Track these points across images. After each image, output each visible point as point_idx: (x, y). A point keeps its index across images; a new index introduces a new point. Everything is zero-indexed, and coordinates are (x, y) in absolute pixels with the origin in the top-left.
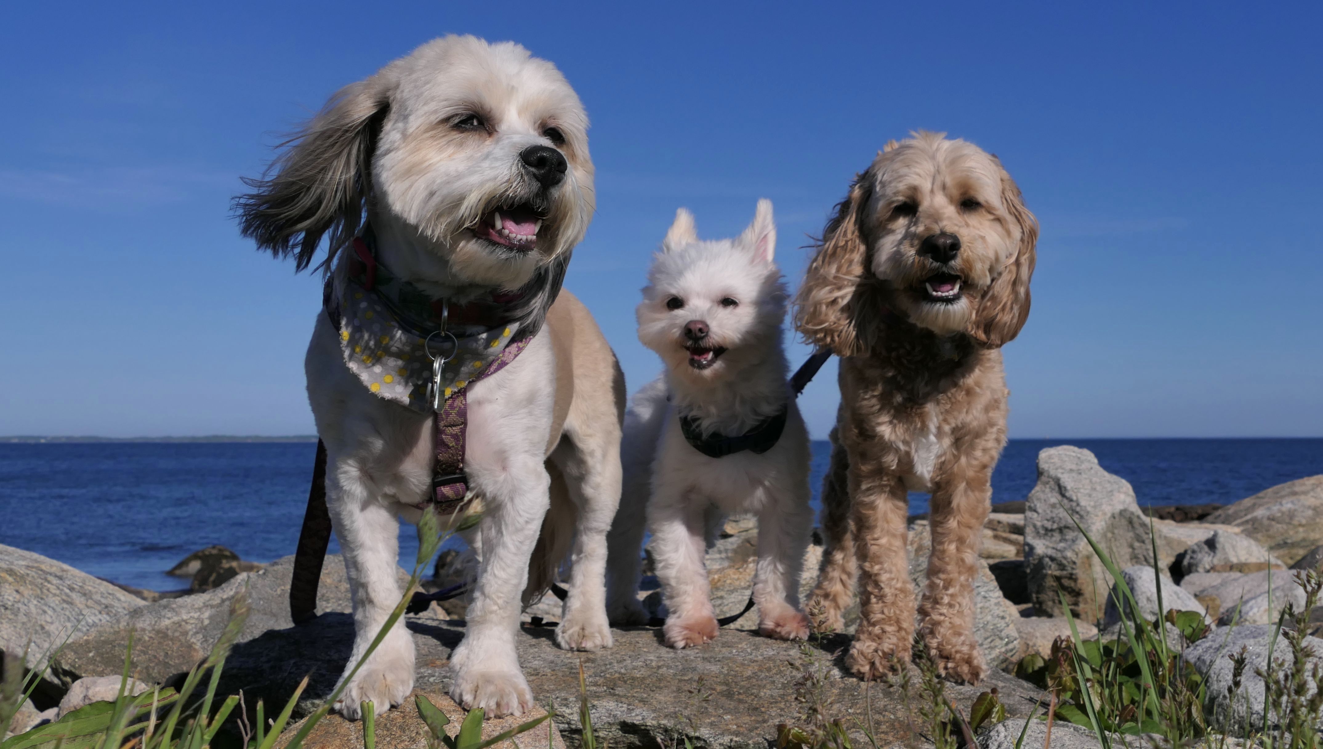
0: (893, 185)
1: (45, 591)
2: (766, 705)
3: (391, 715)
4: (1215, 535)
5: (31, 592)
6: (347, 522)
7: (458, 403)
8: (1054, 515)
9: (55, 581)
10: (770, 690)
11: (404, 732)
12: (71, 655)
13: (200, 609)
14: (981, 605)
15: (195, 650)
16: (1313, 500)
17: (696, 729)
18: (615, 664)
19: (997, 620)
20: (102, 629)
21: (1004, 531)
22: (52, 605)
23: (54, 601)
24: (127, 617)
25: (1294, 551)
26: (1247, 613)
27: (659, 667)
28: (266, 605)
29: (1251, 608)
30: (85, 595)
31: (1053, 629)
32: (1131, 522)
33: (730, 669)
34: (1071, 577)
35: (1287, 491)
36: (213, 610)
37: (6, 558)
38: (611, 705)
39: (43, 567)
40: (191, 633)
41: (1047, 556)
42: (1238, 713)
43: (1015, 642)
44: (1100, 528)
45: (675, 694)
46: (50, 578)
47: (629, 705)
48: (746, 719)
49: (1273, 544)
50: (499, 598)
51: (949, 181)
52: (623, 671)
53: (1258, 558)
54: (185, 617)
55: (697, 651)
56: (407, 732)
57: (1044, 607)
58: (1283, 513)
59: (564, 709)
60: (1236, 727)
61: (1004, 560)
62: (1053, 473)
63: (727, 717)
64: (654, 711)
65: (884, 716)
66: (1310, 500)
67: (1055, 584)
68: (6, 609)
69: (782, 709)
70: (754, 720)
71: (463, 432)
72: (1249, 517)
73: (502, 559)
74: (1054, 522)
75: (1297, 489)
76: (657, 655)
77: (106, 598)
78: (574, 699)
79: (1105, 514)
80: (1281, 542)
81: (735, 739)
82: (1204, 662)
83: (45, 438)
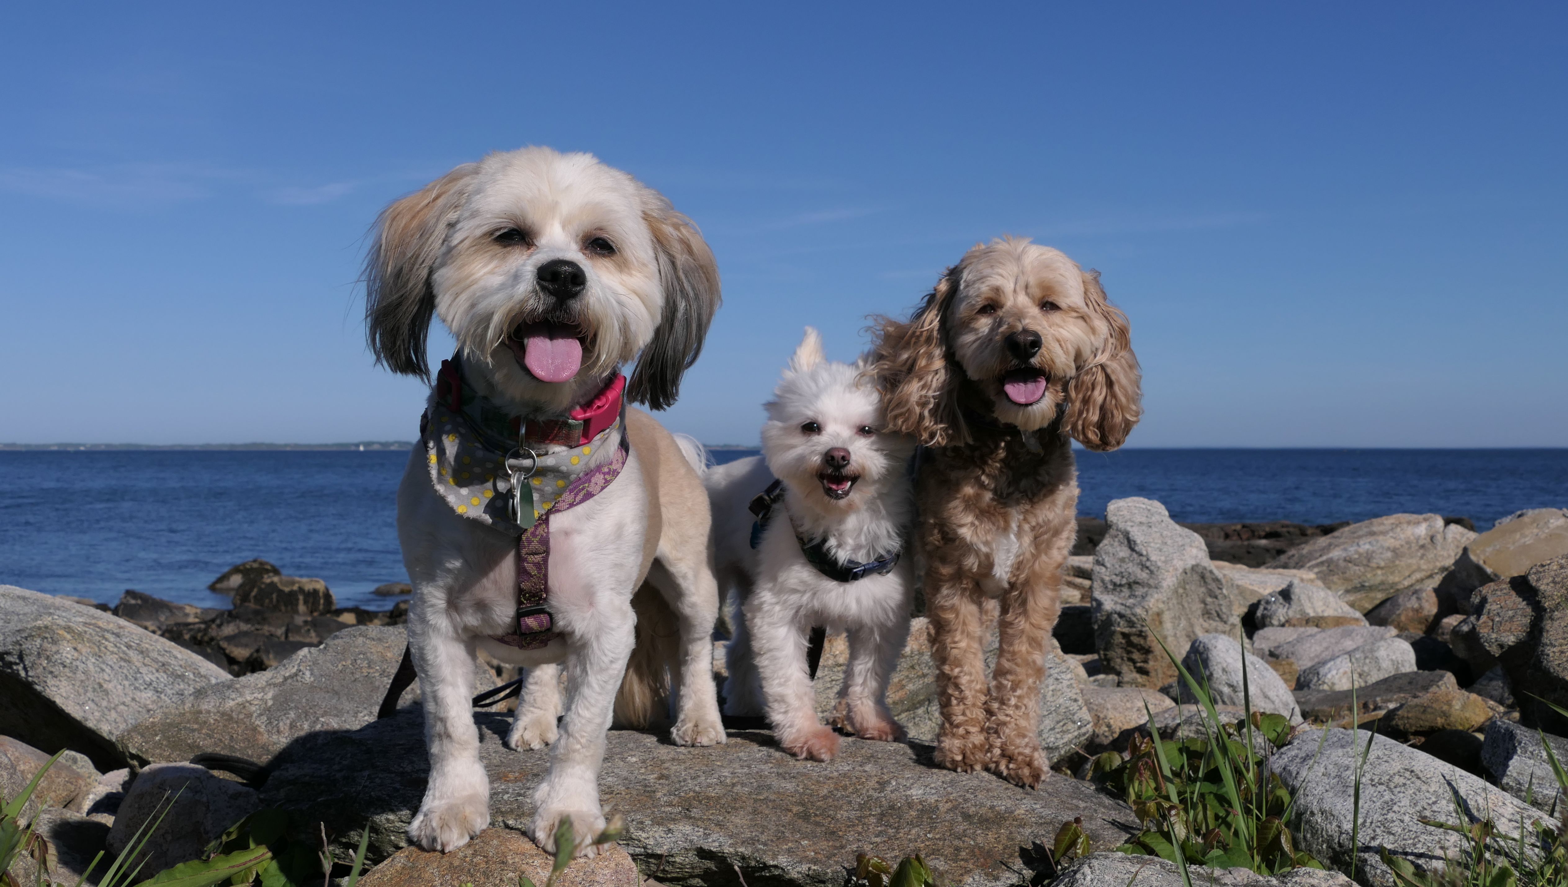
0: (976, 286)
1: (103, 649)
2: (843, 829)
3: (475, 860)
4: (1290, 585)
5: (89, 650)
6: (430, 657)
7: (540, 531)
8: (1123, 570)
9: (112, 638)
10: (847, 811)
11: (488, 878)
12: (138, 739)
13: (263, 689)
14: (1053, 687)
15: (260, 733)
16: (1393, 540)
17: (775, 857)
18: (690, 781)
19: (1068, 703)
20: (167, 710)
21: (1069, 575)
22: (110, 663)
23: (111, 659)
24: (192, 698)
25: (1372, 595)
26: (1325, 675)
27: (734, 785)
28: (328, 682)
29: (1330, 670)
30: (142, 652)
31: (1125, 700)
32: (1203, 577)
33: (806, 788)
34: (1140, 634)
35: (1365, 530)
36: (276, 689)
37: (64, 614)
38: (688, 829)
39: (100, 624)
40: (255, 715)
41: (1116, 613)
42: (1327, 831)
43: (1088, 726)
44: (1171, 584)
45: (751, 817)
46: (108, 635)
47: (705, 829)
48: (824, 844)
49: (1350, 588)
50: (582, 737)
51: (1032, 281)
52: (697, 789)
53: (1336, 610)
54: (249, 698)
55: (771, 765)
56: (491, 879)
57: (1112, 664)
58: (1360, 555)
59: (640, 833)
60: (1324, 846)
61: (1067, 605)
62: (1121, 526)
63: (805, 843)
64: (731, 837)
65: (963, 842)
66: (1389, 541)
67: (1123, 641)
68: (65, 666)
69: (860, 834)
70: (832, 846)
71: (546, 560)
72: (1324, 558)
73: (586, 699)
74: (1123, 577)
75: (1375, 529)
76: (731, 770)
77: (164, 655)
78: (650, 823)
79: (1176, 569)
80: (1359, 585)
81: (813, 867)
82: (1290, 773)
83: (84, 445)
